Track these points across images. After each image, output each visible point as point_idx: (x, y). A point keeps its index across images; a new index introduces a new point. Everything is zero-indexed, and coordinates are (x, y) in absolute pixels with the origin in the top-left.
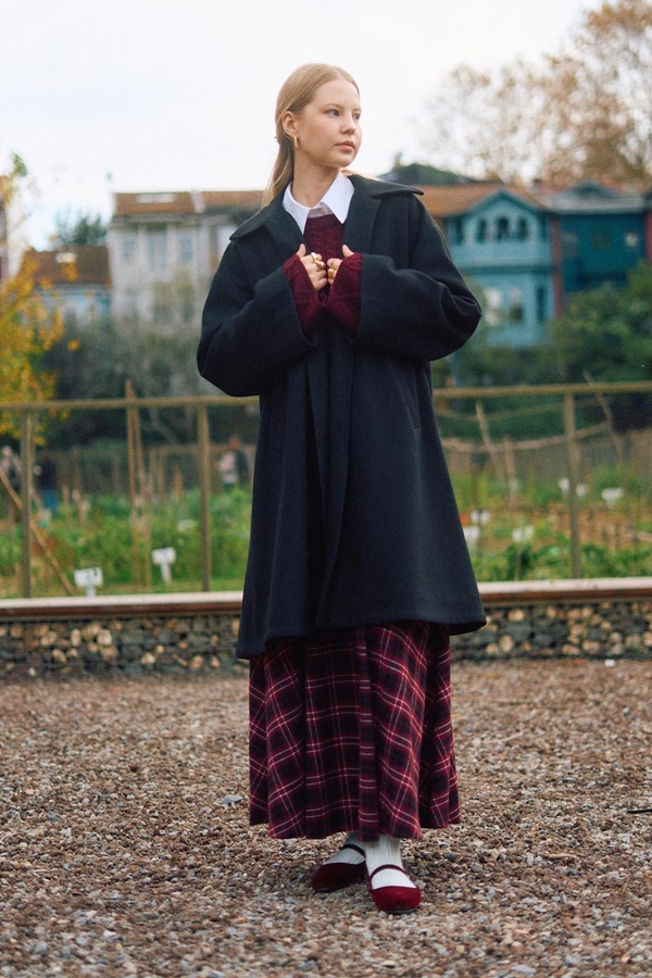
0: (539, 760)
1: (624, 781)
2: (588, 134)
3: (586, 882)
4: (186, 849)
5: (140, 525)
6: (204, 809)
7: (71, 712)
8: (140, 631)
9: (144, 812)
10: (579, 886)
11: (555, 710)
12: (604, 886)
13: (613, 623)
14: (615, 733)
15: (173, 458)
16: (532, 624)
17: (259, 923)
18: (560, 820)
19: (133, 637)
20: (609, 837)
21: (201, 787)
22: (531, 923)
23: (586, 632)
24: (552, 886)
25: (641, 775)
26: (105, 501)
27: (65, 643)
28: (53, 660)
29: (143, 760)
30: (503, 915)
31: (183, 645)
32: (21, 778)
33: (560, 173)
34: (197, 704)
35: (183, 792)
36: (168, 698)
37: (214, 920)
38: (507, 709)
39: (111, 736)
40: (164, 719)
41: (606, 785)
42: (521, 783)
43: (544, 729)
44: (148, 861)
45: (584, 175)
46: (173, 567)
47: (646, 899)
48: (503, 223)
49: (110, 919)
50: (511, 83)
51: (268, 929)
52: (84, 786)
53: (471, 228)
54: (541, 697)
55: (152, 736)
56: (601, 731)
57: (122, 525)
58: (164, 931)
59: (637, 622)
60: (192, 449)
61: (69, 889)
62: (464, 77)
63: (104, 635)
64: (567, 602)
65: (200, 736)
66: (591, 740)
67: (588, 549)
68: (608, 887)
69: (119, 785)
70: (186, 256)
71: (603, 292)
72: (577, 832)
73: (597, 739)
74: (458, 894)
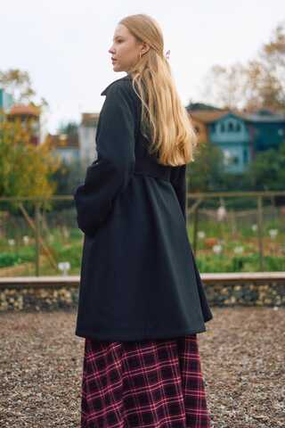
2: (264, 92)
7: (51, 328)
11: (254, 332)
13: (277, 291)
16: (244, 291)
23: (266, 295)
27: (51, 296)
28: (47, 304)
32: (25, 363)
38: (234, 331)
39: (66, 341)
48: (231, 126)
50: (234, 72)
53: (218, 127)
54: (248, 325)
67: (266, 259)
71: (270, 152)
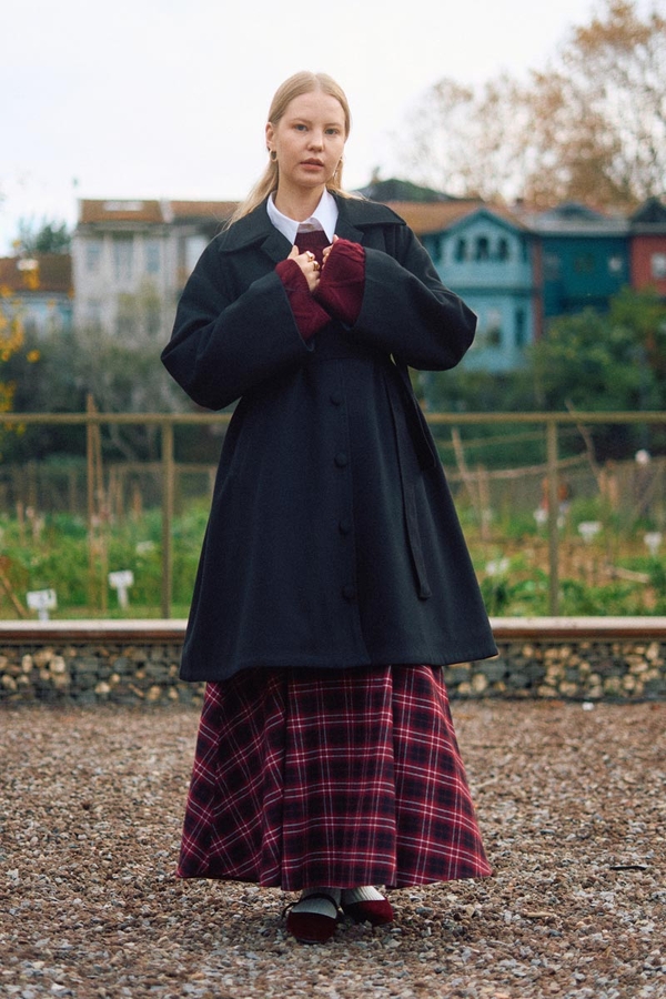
0: (515, 809)
1: (606, 834)
2: (572, 154)
3: (567, 944)
4: (140, 896)
5: (98, 545)
6: (160, 852)
7: (20, 743)
8: (96, 659)
9: (96, 854)
10: (561, 949)
11: (531, 755)
12: (587, 949)
13: (592, 664)
14: (595, 781)
15: (133, 477)
16: (507, 662)
17: (219, 980)
18: (538, 875)
19: (87, 665)
20: (591, 896)
21: (157, 828)
22: (509, 988)
23: (563, 673)
24: (531, 948)
25: (623, 828)
26: (59, 519)
27: (16, 669)
28: (3, 687)
29: (96, 797)
30: (479, 978)
31: (140, 675)
33: (543, 193)
34: (154, 737)
35: (138, 833)
36: (123, 730)
37: (171, 975)
38: (480, 753)
39: (62, 770)
40: (118, 752)
41: (587, 838)
42: (497, 834)
43: (519, 775)
44: (100, 907)
45: (568, 196)
46: (130, 592)
47: (632, 965)
48: (483, 243)
49: (59, 971)
50: (494, 99)
51: (228, 986)
52: (33, 824)
53: (449, 247)
54: (516, 740)
55: (105, 771)
56: (580, 779)
57: (78, 546)
58: (116, 986)
59: (617, 664)
60: (154, 468)
61: (15, 936)
62: (447, 90)
63: (56, 662)
64: (545, 641)
65: (156, 773)
66: (569, 789)
67: (566, 586)
68: (591, 950)
69: (69, 824)
70: (152, 266)
71: (584, 318)
72: (557, 889)
73: (576, 788)
74: (432, 954)
